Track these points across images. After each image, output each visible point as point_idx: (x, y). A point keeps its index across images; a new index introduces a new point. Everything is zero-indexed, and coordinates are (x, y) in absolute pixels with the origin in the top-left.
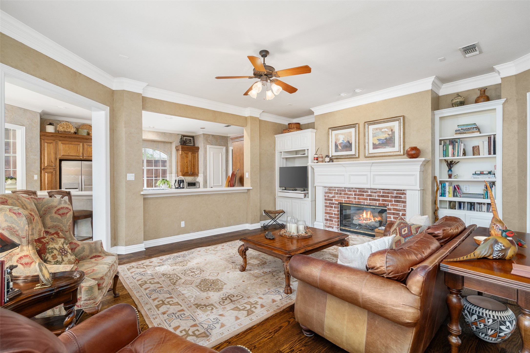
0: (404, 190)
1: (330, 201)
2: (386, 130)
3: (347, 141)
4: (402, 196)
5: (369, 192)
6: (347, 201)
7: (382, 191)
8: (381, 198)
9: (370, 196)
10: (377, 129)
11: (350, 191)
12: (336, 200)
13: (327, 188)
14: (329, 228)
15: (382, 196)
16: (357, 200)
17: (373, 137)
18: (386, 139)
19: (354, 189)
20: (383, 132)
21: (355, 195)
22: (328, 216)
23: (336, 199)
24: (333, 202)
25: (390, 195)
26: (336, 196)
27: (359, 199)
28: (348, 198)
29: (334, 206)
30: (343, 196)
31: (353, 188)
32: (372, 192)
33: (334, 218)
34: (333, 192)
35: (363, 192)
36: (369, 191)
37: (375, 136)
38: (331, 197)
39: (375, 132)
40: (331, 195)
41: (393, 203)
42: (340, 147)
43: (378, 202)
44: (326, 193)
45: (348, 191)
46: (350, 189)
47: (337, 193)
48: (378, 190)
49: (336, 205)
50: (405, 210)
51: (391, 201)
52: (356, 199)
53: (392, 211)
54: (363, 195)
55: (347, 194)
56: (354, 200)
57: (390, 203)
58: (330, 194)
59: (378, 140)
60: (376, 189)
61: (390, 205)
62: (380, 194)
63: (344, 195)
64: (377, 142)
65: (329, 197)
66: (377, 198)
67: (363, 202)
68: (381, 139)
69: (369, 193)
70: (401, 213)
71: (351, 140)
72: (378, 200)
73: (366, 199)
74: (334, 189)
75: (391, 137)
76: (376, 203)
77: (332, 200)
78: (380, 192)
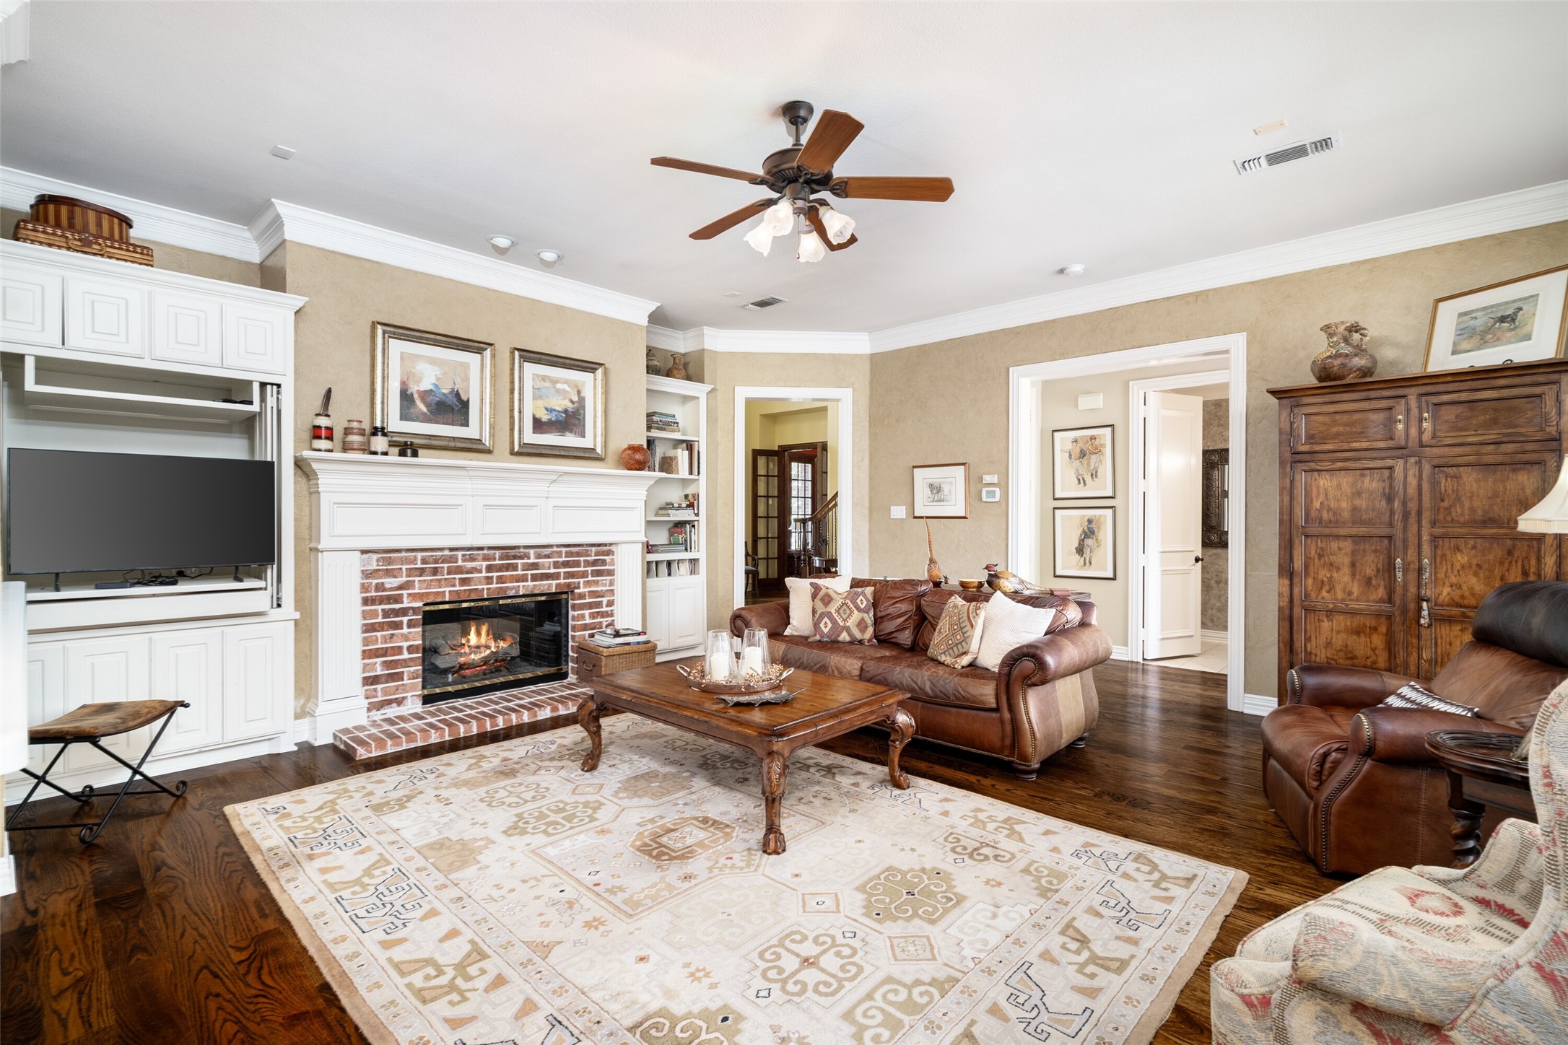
0: (611, 544)
1: (390, 603)
2: (565, 387)
3: (453, 389)
4: (607, 558)
5: (532, 556)
6: (462, 594)
7: (564, 550)
8: (562, 570)
9: (535, 566)
10: (544, 378)
11: (472, 559)
12: (414, 597)
13: (375, 556)
14: (382, 711)
15: (566, 564)
16: (494, 586)
17: (535, 398)
18: (566, 411)
19: (485, 552)
20: (558, 391)
21: (489, 569)
22: (378, 665)
23: (416, 591)
24: (405, 605)
25: (582, 559)
26: (416, 583)
27: (500, 580)
28: (464, 582)
29: (405, 619)
30: (446, 577)
31: (481, 549)
32: (539, 556)
33: (405, 663)
34: (404, 567)
35: (515, 557)
36: (532, 552)
37: (540, 397)
38: (391, 589)
39: (540, 384)
40: (390, 582)
41: (590, 578)
42: (422, 407)
43: (554, 582)
44: (367, 574)
45: (464, 561)
46: (472, 552)
47: (422, 572)
48: (555, 549)
49: (414, 614)
50: (612, 590)
51: (584, 575)
52: (492, 583)
53: (588, 600)
54: (515, 567)
55: (459, 570)
56: (486, 587)
57: (582, 580)
58: (389, 576)
59: (547, 409)
60: (551, 546)
61: (581, 585)
62: (561, 560)
63: (449, 573)
64: (545, 417)
65: (384, 590)
66: (553, 571)
67: (513, 588)
68: (555, 410)
69: (532, 560)
70: (605, 600)
71: (467, 391)
72: (556, 576)
73: (524, 579)
74: (406, 558)
75: (578, 410)
76: (550, 585)
77: (398, 599)
78: (559, 554)
